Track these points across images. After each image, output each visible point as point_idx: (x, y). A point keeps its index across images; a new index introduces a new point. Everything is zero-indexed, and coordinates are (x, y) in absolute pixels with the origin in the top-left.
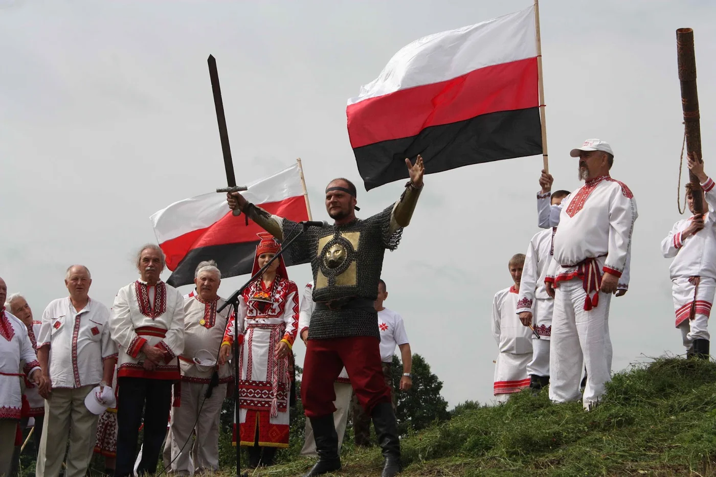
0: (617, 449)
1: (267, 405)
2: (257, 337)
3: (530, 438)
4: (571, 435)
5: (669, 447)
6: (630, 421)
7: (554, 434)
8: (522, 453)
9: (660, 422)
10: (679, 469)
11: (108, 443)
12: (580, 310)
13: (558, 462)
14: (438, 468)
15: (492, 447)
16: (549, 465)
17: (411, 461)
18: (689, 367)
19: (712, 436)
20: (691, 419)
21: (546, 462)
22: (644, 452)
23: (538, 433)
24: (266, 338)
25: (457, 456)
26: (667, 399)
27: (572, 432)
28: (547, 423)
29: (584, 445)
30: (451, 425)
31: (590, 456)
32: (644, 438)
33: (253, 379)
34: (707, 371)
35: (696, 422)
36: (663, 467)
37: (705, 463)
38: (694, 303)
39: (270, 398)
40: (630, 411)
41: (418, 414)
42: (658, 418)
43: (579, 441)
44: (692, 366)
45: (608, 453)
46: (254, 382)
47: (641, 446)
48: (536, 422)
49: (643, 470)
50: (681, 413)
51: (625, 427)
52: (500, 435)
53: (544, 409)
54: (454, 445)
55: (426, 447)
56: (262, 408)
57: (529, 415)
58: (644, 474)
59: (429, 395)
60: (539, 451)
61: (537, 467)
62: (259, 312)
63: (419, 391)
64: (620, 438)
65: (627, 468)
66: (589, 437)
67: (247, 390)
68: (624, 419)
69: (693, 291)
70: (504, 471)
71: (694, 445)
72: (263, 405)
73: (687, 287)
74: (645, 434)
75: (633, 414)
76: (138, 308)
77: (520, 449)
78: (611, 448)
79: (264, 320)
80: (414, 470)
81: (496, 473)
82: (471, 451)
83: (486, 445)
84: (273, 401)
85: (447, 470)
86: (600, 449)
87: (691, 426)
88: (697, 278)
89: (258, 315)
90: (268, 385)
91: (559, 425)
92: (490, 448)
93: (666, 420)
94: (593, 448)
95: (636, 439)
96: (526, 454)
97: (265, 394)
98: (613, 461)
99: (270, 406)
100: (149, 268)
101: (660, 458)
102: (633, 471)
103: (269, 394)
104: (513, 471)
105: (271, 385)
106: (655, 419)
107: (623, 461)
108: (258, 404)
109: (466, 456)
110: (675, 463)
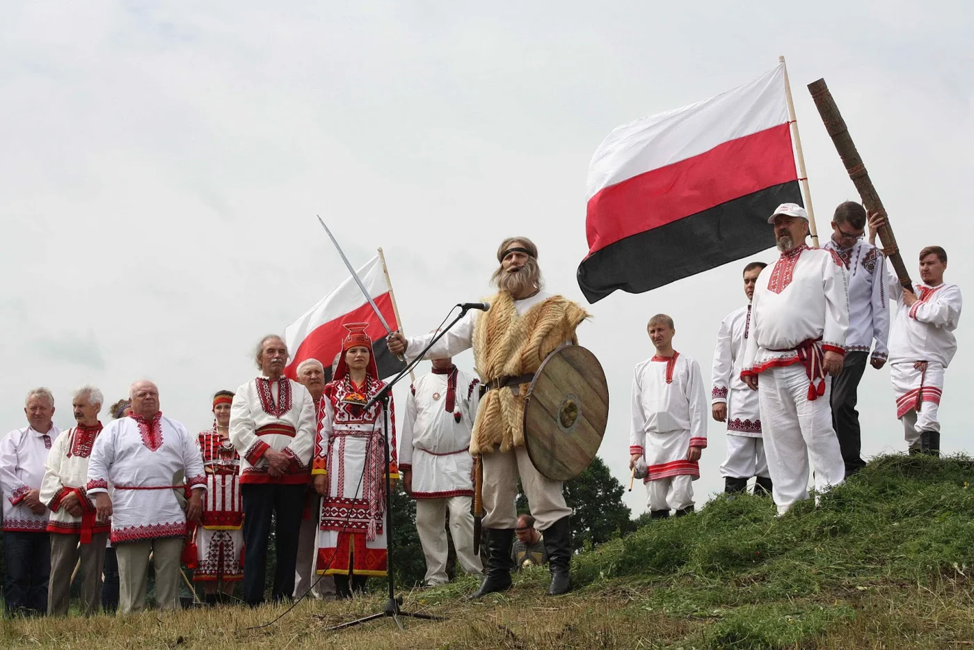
0: (831, 562)
1: (363, 527)
2: (351, 447)
3: (730, 551)
4: (777, 546)
5: (892, 559)
6: (846, 530)
7: (758, 546)
8: (721, 568)
9: (882, 530)
10: (904, 584)
11: (228, 566)
12: (802, 399)
13: (763, 578)
14: (623, 587)
15: (685, 563)
16: (752, 582)
17: (591, 580)
18: (913, 464)
19: (941, 545)
20: (917, 525)
21: (749, 579)
22: (862, 565)
23: (739, 545)
24: (361, 447)
25: (644, 573)
26: (889, 503)
27: (778, 543)
28: (748, 534)
29: (793, 558)
30: (638, 537)
31: (800, 570)
32: (862, 548)
33: (346, 496)
34: (935, 469)
35: (923, 529)
36: (885, 581)
37: (935, 577)
38: (921, 390)
39: (367, 518)
40: (845, 518)
41: (597, 524)
42: (878, 525)
43: (787, 554)
44: (917, 463)
45: (821, 566)
46: (347, 499)
47: (859, 558)
48: (735, 532)
49: (862, 586)
50: (905, 519)
51: (840, 536)
52: (695, 548)
53: (744, 516)
54: (641, 560)
55: (609, 563)
56: (359, 530)
57: (727, 523)
58: (863, 591)
59: (609, 502)
60: (739, 565)
61: (738, 585)
62: (351, 416)
63: (598, 498)
64: (834, 548)
65: (843, 584)
66: (799, 549)
67: (339, 508)
68: (838, 527)
69: (921, 376)
70: (700, 590)
71: (922, 555)
72: (359, 527)
73: (911, 373)
74: (863, 544)
75: (848, 520)
76: (261, 406)
77: (719, 563)
78: (824, 561)
79: (359, 426)
80: (595, 590)
81: (692, 592)
82: (662, 567)
83: (678, 561)
84: (371, 522)
85: (634, 590)
86: (811, 563)
87: (917, 534)
88: (925, 364)
89: (351, 419)
90: (365, 503)
91: (763, 535)
92: (683, 563)
93: (888, 527)
94: (803, 561)
95: (854, 550)
96: (725, 569)
97: (361, 513)
98: (827, 577)
99: (367, 527)
100: (275, 360)
101: (882, 572)
102: (851, 587)
103: (366, 514)
104: (711, 589)
105: (368, 503)
106: (874, 526)
107: (839, 576)
108: (352, 525)
109: (656, 573)
110: (900, 576)
